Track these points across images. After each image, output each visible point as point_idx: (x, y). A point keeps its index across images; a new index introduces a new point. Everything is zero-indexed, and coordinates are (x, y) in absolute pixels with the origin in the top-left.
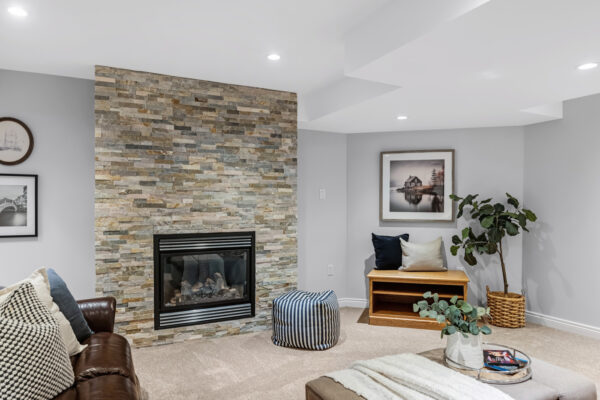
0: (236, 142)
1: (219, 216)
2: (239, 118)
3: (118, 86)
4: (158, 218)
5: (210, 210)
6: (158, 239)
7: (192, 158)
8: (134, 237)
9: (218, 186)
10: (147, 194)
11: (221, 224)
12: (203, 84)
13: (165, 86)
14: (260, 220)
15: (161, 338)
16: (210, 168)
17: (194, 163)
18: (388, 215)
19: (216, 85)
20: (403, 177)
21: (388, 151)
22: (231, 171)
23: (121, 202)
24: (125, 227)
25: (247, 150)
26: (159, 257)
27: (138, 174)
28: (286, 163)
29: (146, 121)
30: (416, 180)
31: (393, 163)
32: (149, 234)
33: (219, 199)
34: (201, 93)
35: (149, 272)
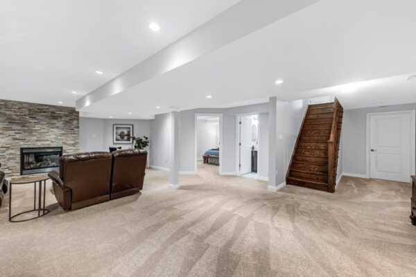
0: (55, 121)
1: (47, 142)
2: (56, 115)
3: (5, 105)
4: (22, 143)
5: (44, 140)
6: (22, 149)
7: (36, 126)
8: (12, 149)
9: (47, 134)
10: (17, 136)
11: (48, 145)
12: (41, 105)
13: (26, 105)
14: (64, 143)
15: (23, 178)
16: (44, 129)
17: (37, 127)
18: (115, 142)
19: (46, 105)
20: (120, 131)
21: (116, 124)
22: (53, 130)
23: (6, 139)
24: (8, 146)
25: (60, 123)
26: (23, 155)
27: (14, 130)
28: (75, 127)
29: (17, 116)
30: (123, 132)
31: (117, 128)
32: (19, 148)
33: (48, 138)
34: (40, 107)
35: (18, 159)
